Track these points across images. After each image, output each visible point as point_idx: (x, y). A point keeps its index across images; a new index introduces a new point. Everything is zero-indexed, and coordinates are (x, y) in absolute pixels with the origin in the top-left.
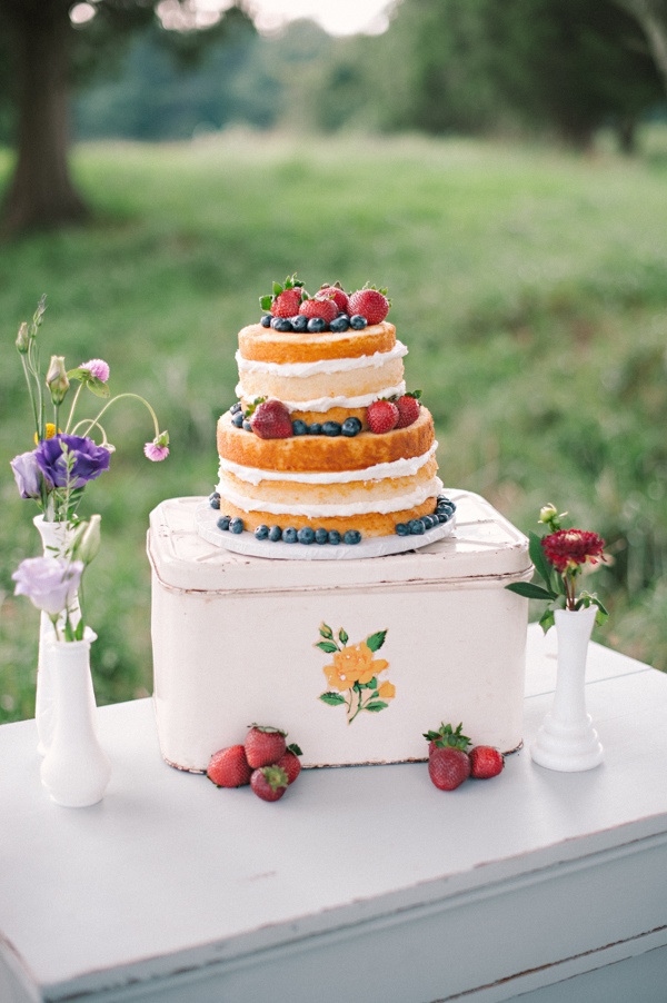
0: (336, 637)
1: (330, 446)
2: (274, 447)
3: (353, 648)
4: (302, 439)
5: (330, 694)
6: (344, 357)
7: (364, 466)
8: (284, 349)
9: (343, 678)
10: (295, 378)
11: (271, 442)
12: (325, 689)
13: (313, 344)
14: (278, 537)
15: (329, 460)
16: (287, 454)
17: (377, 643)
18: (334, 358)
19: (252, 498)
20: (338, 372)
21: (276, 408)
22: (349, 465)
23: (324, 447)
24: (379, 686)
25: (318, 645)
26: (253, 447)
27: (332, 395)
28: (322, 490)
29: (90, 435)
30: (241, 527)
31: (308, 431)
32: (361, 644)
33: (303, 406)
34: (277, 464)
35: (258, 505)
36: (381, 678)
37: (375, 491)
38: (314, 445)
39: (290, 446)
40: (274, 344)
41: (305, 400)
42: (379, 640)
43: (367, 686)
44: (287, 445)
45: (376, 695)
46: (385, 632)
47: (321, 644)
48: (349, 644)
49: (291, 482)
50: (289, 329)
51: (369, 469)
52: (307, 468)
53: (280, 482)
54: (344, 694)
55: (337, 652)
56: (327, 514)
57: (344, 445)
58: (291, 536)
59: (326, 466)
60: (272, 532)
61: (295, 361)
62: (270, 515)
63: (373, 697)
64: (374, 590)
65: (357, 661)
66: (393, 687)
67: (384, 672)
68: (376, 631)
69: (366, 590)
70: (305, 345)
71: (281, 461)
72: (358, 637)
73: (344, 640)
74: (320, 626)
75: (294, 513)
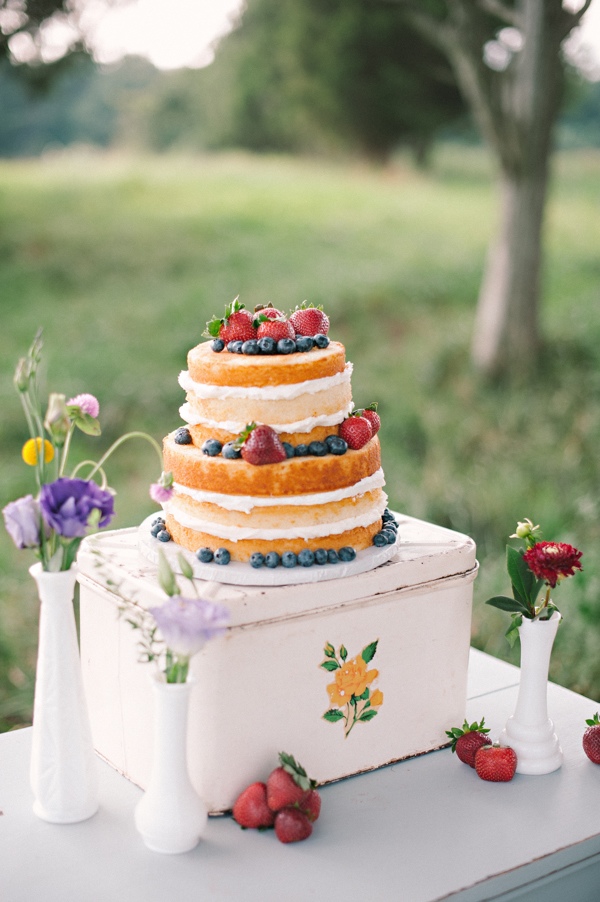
0: (337, 655)
1: (326, 465)
2: (269, 473)
3: (351, 663)
4: (299, 461)
5: (331, 711)
6: (324, 376)
7: (352, 483)
8: (267, 372)
9: (342, 693)
10: (282, 400)
11: (265, 468)
12: (327, 708)
13: (297, 365)
14: (279, 562)
15: (325, 481)
16: (284, 478)
17: (371, 654)
18: (315, 378)
19: (239, 526)
20: (320, 392)
21: (266, 433)
22: (340, 483)
23: (320, 467)
24: (371, 695)
25: (323, 665)
26: (242, 475)
27: (315, 415)
28: (318, 510)
29: (93, 478)
30: (227, 558)
31: (297, 454)
32: (357, 658)
33: (289, 428)
34: (272, 489)
35: (248, 533)
36: (372, 688)
37: (359, 506)
38: (311, 466)
39: (287, 470)
40: (256, 368)
41: (289, 422)
42: (371, 651)
43: (361, 697)
44: (284, 469)
45: (368, 705)
46: (377, 642)
47: (325, 664)
48: (348, 659)
49: (287, 506)
51: (357, 485)
52: (304, 491)
53: (275, 507)
54: (343, 709)
55: (338, 669)
56: (323, 534)
57: (336, 464)
58: (292, 561)
59: (322, 486)
60: (272, 560)
61: (279, 384)
62: (262, 542)
63: (366, 707)
64: (370, 603)
65: (354, 675)
66: (382, 694)
67: (374, 681)
68: (368, 643)
69: (362, 604)
70: (289, 367)
71: (277, 485)
72: (354, 653)
73: (344, 657)
74: (324, 646)
75: (290, 537)
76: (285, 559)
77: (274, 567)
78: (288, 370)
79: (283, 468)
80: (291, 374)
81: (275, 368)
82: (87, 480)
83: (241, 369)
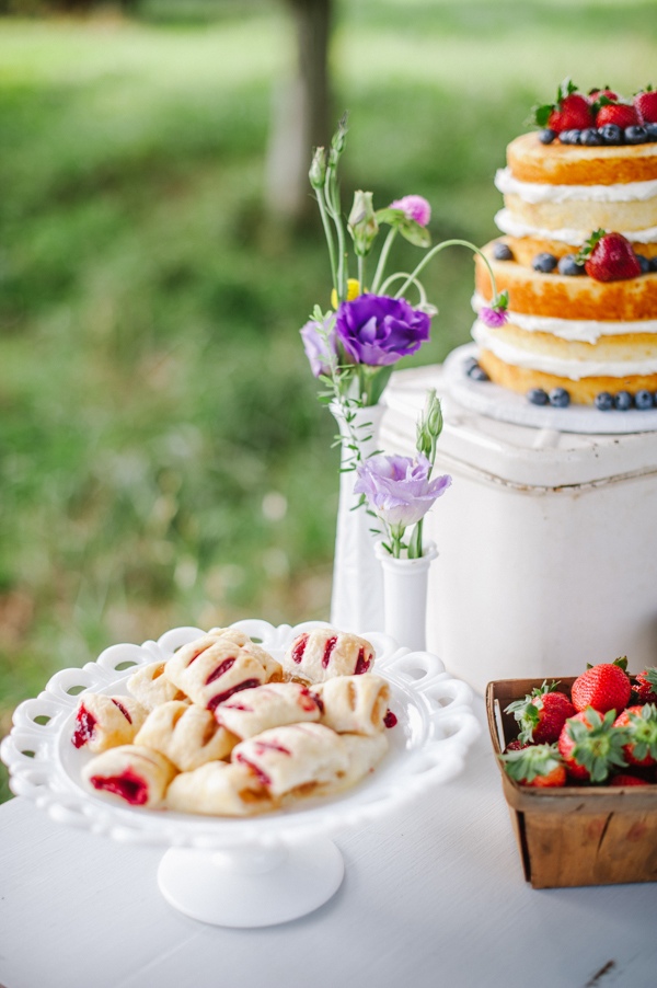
2: (620, 292)
8: (616, 166)
10: (635, 201)
11: (615, 286)
14: (633, 404)
16: (638, 298)
19: (581, 359)
21: (616, 243)
26: (586, 295)
30: (565, 399)
31: (653, 268)
33: (644, 237)
34: (624, 312)
35: (593, 368)
39: (642, 288)
40: (601, 161)
41: (644, 230)
44: (637, 287)
49: (641, 333)
50: (603, 142)
53: (627, 335)
58: (648, 402)
60: (622, 401)
61: (630, 181)
62: (610, 379)
70: (643, 159)
71: (629, 308)
75: (643, 372)
76: (639, 399)
77: (625, 409)
78: (642, 164)
79: (637, 285)
80: (645, 168)
81: (625, 161)
82: (396, 298)
83: (584, 163)
